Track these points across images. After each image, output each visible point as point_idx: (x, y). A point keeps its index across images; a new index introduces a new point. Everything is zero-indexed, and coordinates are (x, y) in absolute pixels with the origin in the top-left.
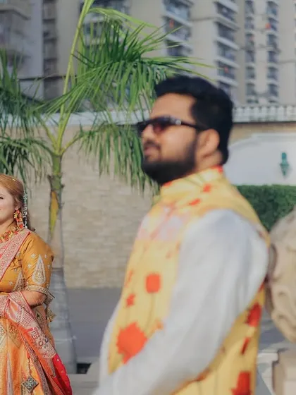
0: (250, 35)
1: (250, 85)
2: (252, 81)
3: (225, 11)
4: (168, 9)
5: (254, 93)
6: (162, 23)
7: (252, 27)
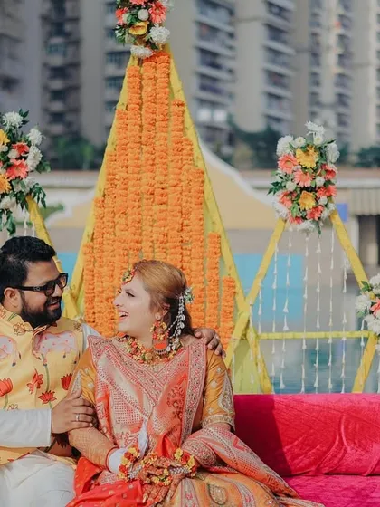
0: (314, 35)
1: (314, 94)
2: (316, 89)
3: (275, 10)
4: (202, 13)
5: (318, 104)
6: (194, 29)
7: (318, 25)
